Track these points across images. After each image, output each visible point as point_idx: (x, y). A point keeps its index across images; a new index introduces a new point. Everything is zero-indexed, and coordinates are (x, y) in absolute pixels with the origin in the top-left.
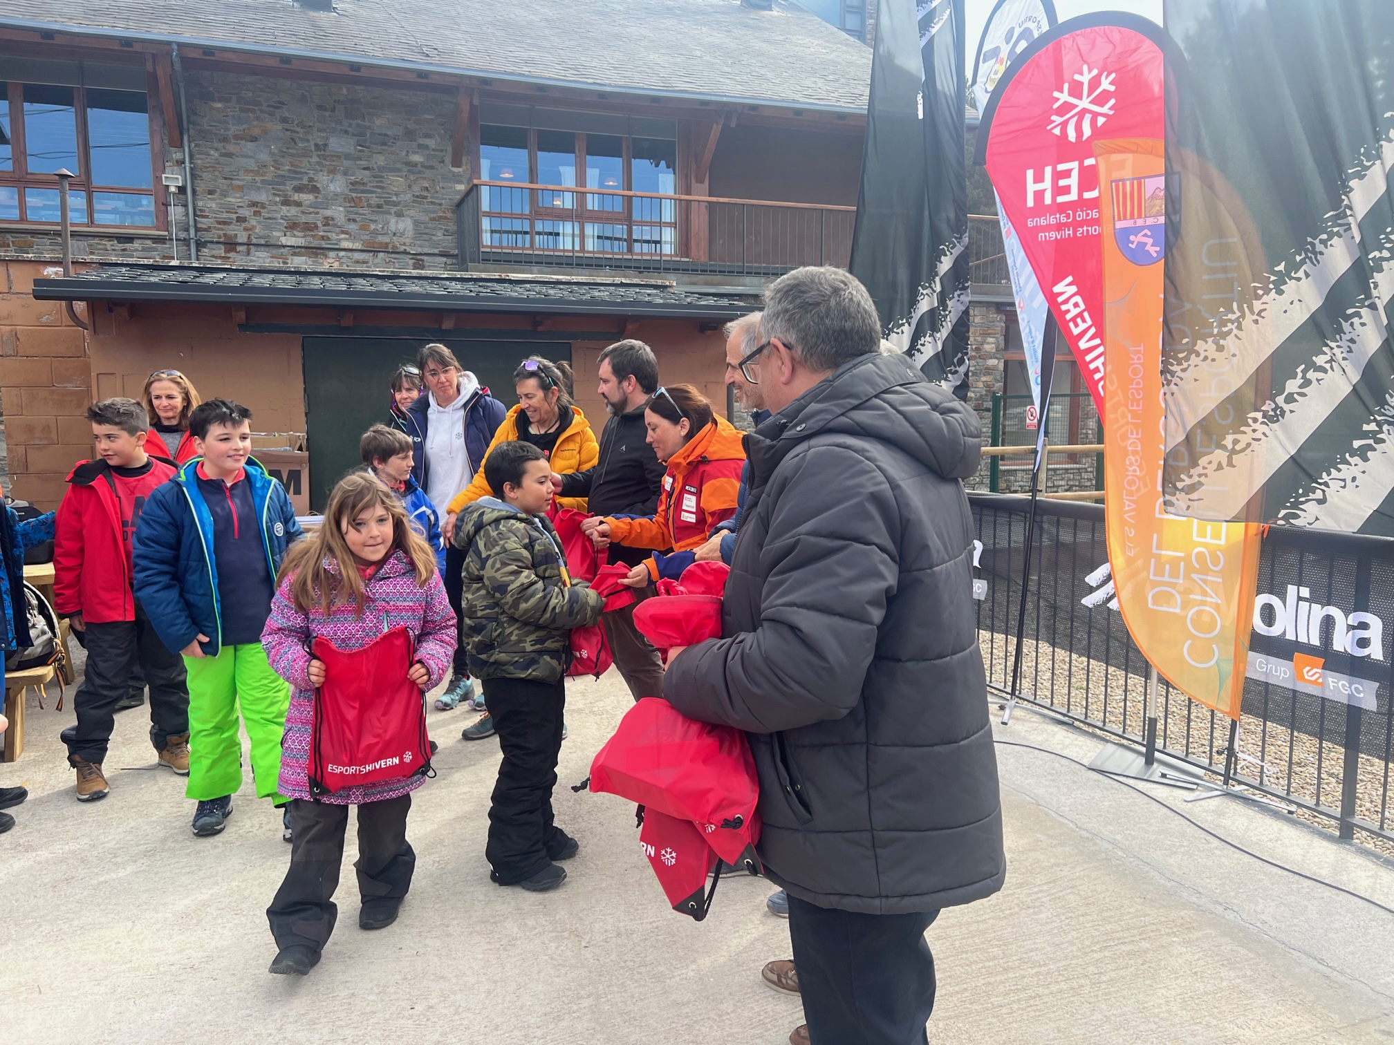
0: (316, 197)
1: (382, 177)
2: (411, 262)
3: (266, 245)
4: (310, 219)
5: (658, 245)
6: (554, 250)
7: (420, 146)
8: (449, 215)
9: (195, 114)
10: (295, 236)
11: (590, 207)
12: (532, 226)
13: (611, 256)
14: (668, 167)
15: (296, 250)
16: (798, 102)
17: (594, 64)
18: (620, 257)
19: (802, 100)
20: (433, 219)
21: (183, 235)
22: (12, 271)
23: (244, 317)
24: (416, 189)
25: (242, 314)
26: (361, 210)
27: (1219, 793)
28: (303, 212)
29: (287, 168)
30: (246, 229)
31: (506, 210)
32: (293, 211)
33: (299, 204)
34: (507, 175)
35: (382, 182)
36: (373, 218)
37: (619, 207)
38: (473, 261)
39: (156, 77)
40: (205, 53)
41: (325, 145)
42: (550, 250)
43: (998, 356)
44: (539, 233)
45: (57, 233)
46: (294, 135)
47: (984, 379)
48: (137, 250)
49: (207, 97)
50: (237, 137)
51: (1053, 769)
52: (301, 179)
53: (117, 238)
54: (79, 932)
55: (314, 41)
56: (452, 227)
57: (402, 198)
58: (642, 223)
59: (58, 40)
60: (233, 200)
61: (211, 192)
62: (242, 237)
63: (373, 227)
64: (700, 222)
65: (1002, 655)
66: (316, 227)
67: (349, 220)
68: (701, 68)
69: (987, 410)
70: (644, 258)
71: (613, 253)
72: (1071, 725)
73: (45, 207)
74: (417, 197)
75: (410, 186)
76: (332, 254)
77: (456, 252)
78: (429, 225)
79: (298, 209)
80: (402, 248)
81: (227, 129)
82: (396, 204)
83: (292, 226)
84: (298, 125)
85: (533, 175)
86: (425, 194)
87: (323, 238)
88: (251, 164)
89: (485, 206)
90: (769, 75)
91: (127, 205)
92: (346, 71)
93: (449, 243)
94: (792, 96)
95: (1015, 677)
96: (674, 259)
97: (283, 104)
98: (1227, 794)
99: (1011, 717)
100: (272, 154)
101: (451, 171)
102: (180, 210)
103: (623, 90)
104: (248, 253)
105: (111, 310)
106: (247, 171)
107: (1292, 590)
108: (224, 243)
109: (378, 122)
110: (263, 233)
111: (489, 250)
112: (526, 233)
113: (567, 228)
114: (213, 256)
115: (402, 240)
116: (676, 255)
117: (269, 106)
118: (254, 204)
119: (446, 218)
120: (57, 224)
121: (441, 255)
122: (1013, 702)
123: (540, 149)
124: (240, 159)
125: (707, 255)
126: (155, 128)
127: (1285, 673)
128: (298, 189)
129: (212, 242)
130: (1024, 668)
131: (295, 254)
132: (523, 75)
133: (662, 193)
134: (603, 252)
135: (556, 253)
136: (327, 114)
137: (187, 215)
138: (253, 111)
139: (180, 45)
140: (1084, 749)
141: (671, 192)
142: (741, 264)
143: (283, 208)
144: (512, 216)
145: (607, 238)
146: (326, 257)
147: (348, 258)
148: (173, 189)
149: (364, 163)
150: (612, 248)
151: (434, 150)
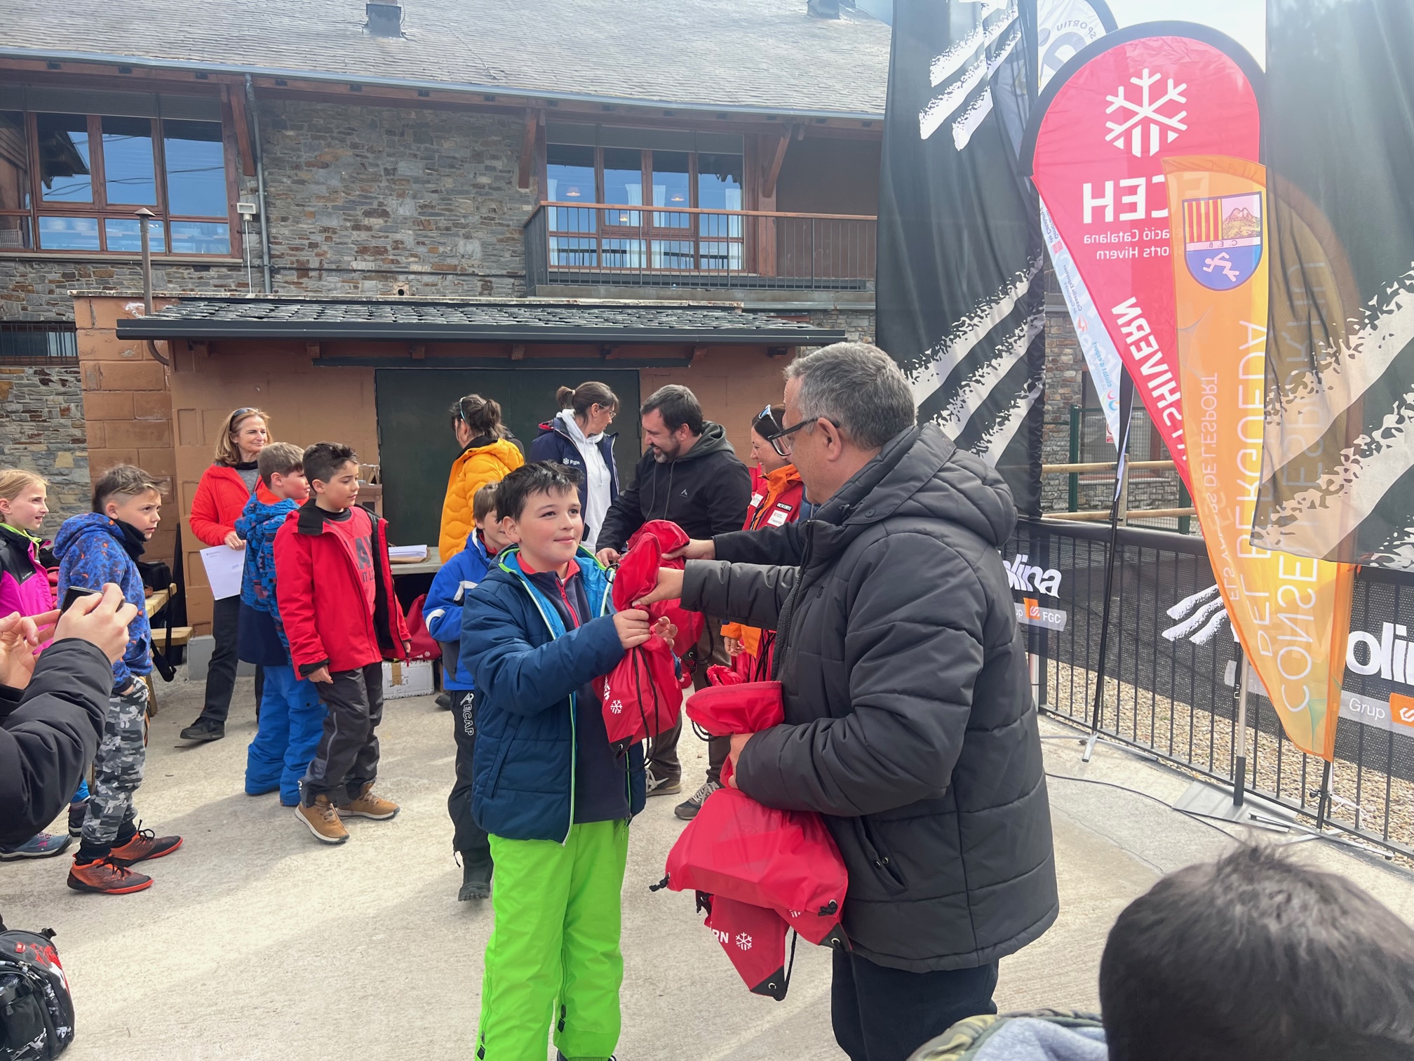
0: (386, 222)
1: (450, 200)
2: (479, 284)
3: (338, 270)
4: (380, 243)
5: (725, 260)
6: (620, 269)
7: (488, 168)
8: (516, 236)
9: (269, 142)
10: (365, 260)
11: (656, 224)
12: (599, 244)
13: (678, 273)
14: (735, 181)
15: (367, 274)
16: (867, 113)
17: (660, 81)
18: (687, 274)
19: (870, 111)
20: (501, 241)
21: (257, 262)
22: (94, 307)
23: (318, 351)
24: (484, 211)
25: (317, 349)
26: (430, 234)
27: (1313, 837)
28: (373, 237)
29: (357, 193)
30: (317, 255)
31: (573, 229)
32: (364, 235)
33: (369, 229)
34: (573, 194)
35: (450, 204)
36: (442, 241)
37: (685, 223)
38: (540, 282)
39: (230, 107)
40: (278, 83)
41: (395, 169)
42: (617, 269)
43: (1076, 367)
44: (604, 251)
45: (138, 263)
46: (365, 160)
47: (1061, 391)
48: (213, 278)
49: (280, 125)
50: (309, 164)
51: (1137, 809)
52: (371, 204)
53: (193, 266)
54: (166, 974)
55: (383, 68)
56: (520, 248)
57: (471, 220)
58: (709, 239)
59: (136, 73)
60: (305, 226)
61: (284, 219)
62: (314, 263)
63: (441, 249)
64: (767, 237)
65: (1083, 682)
66: (386, 251)
67: (418, 243)
68: (768, 81)
69: (1065, 423)
70: (712, 274)
71: (680, 270)
72: (1155, 762)
73: (125, 237)
74: (485, 218)
75: (478, 208)
76: (401, 277)
77: (524, 273)
78: (497, 247)
79: (368, 233)
80: (470, 270)
81: (299, 157)
82: (464, 226)
83: (363, 251)
84: (367, 150)
85: (600, 196)
86: (493, 215)
87: (392, 261)
88: (323, 190)
89: (552, 226)
90: (838, 86)
91: (203, 233)
92: (415, 96)
93: (516, 264)
94: (860, 107)
95: (1096, 706)
96: (741, 274)
97: (353, 130)
98: (1321, 838)
99: (1093, 753)
100: (342, 180)
101: (518, 192)
102: (255, 237)
103: (689, 107)
104: (320, 278)
105: (191, 348)
106: (319, 197)
107: (1387, 628)
108: (297, 269)
109: (446, 145)
110: (334, 258)
111: (556, 270)
112: (593, 251)
113: (634, 245)
114: (286, 282)
115: (470, 262)
116: (743, 270)
117: (339, 133)
118: (326, 230)
119: (513, 239)
120: (137, 254)
121: (509, 277)
122: (1095, 737)
123: (606, 167)
124: (312, 186)
125: (775, 270)
126: (230, 157)
127: (1380, 713)
128: (368, 214)
129: (285, 268)
130: (1106, 697)
131: (365, 278)
132: (589, 95)
133: (729, 208)
134: (670, 270)
135: (623, 272)
136: (396, 139)
137: (261, 242)
138: (324, 138)
139: (252, 75)
140: (1169, 788)
141: (737, 207)
142: (809, 278)
143: (354, 232)
144: (579, 236)
145: (674, 254)
146: (396, 280)
147: (418, 281)
148: (247, 217)
149: (431, 186)
150: (679, 264)
151: (501, 171)
